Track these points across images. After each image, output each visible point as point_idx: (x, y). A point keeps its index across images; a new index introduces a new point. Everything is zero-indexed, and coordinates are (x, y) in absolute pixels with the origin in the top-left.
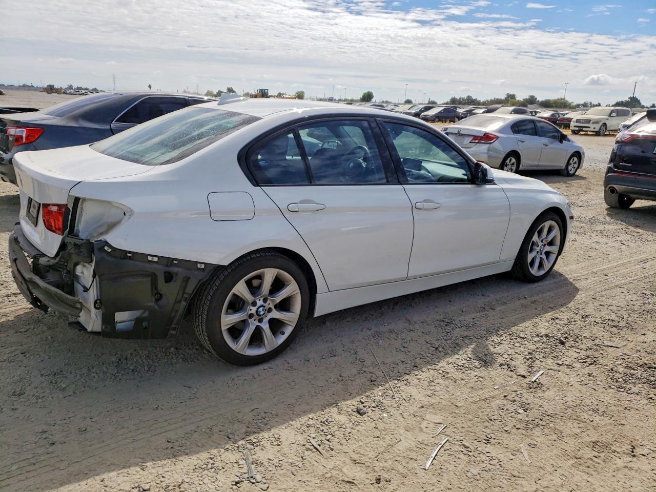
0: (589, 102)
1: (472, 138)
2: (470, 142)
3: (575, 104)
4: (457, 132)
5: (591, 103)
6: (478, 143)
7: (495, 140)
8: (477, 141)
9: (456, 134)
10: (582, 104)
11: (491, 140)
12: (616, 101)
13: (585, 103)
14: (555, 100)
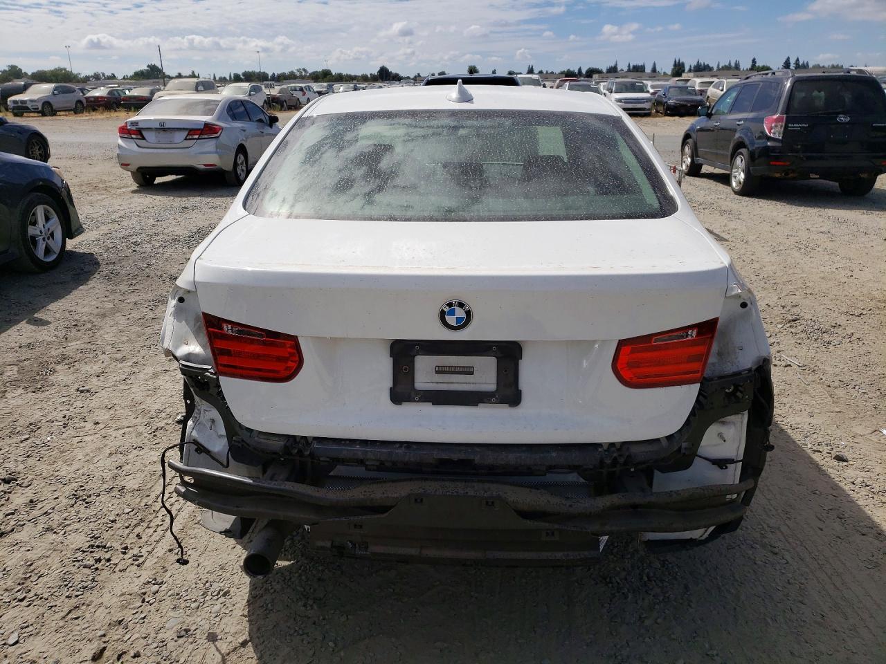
0: (100, 73)
1: (187, 133)
2: (186, 139)
3: (82, 76)
4: (159, 127)
5: (103, 74)
6: (198, 139)
7: (220, 131)
8: (197, 137)
9: (156, 128)
10: (92, 76)
11: (216, 133)
12: (134, 71)
13: (95, 74)
14: (52, 71)
